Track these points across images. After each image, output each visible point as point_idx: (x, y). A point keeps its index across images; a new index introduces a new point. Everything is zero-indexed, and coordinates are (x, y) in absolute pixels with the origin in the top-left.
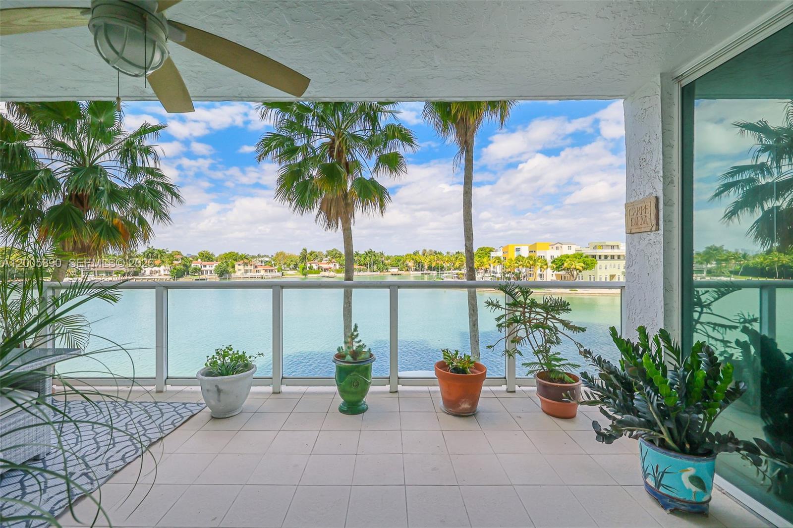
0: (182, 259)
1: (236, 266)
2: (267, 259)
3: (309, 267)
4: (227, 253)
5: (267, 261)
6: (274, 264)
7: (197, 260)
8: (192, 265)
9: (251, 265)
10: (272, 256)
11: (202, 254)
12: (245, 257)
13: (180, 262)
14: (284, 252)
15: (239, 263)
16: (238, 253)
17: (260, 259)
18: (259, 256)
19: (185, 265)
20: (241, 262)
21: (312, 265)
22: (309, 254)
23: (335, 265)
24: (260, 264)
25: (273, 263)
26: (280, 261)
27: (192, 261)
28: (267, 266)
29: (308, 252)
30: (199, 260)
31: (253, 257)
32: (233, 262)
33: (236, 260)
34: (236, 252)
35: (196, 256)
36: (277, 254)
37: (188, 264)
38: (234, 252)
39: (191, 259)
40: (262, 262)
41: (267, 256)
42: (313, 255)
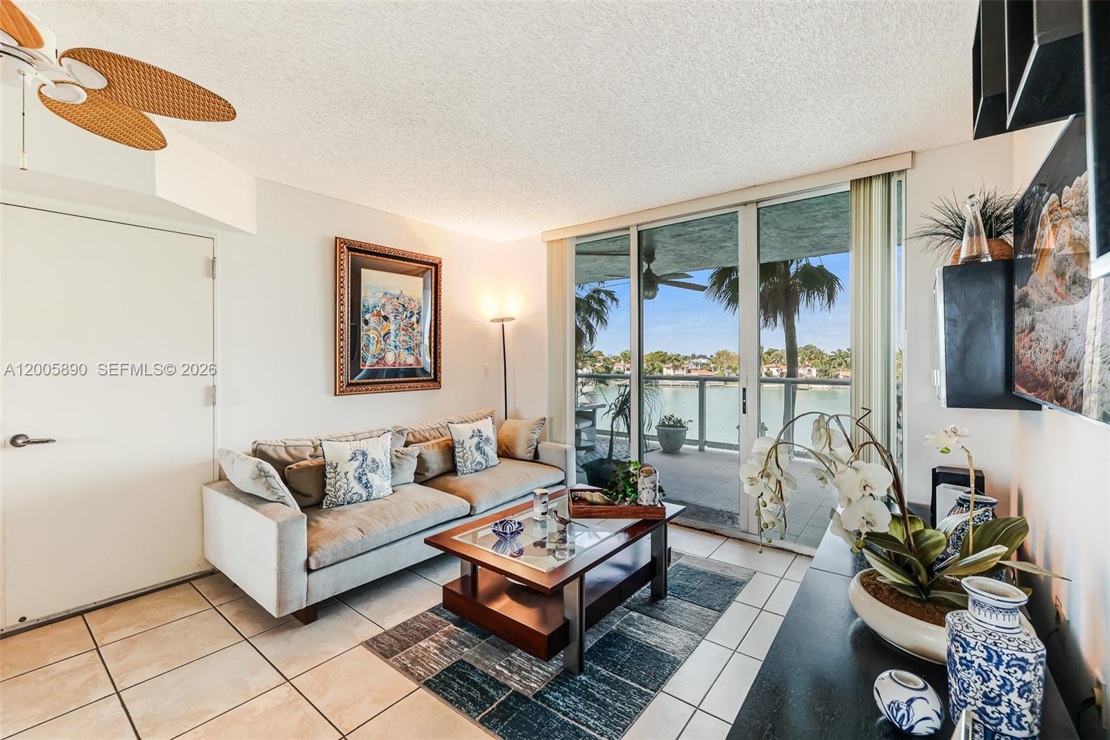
0: (604, 360)
1: (664, 369)
2: (704, 361)
3: (766, 373)
4: (654, 352)
5: (704, 364)
6: (714, 367)
7: (620, 362)
8: (615, 368)
9: (683, 369)
10: (712, 356)
11: (625, 354)
12: (675, 359)
13: (602, 364)
14: (729, 350)
15: (667, 366)
16: (666, 353)
17: (695, 361)
18: (694, 357)
19: (607, 368)
20: (671, 365)
21: (771, 369)
22: (765, 353)
23: (809, 370)
24: (694, 367)
25: (712, 366)
26: (722, 363)
27: (613, 363)
28: (704, 370)
29: (765, 350)
30: (622, 362)
31: (686, 358)
32: (661, 364)
33: (663, 361)
34: (664, 352)
35: (618, 357)
36: (718, 354)
37: (610, 366)
38: (661, 352)
39: (613, 360)
40: (697, 364)
41: (704, 357)
42: (773, 355)
